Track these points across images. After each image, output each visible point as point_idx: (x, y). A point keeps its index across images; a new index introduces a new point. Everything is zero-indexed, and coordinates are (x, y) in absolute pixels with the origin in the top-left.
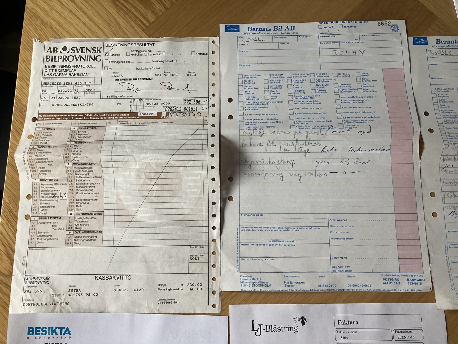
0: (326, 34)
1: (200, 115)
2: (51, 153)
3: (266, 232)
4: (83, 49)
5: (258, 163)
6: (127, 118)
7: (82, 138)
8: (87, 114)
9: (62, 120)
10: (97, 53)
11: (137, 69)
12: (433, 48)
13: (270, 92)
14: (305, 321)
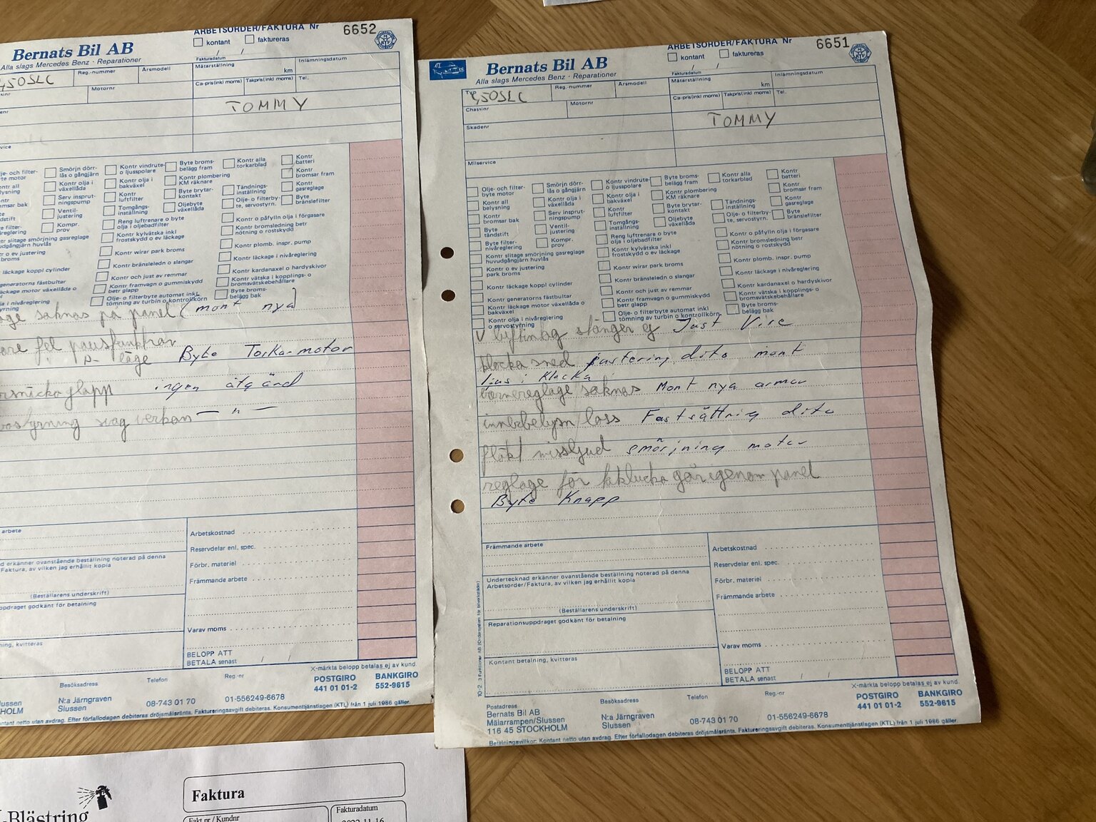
0: (211, 59)
3: (27, 573)
5: (16, 397)
12: (478, 85)
13: (57, 212)
14: (106, 796)
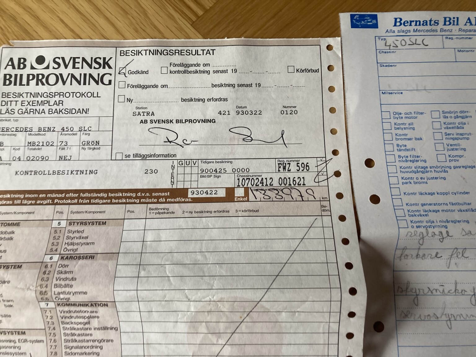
1: (312, 194)
2: (9, 282)
4: (77, 60)
5: (432, 292)
6: (166, 200)
7: (75, 247)
8: (84, 191)
9: (36, 204)
10: (104, 68)
11: (183, 100)
